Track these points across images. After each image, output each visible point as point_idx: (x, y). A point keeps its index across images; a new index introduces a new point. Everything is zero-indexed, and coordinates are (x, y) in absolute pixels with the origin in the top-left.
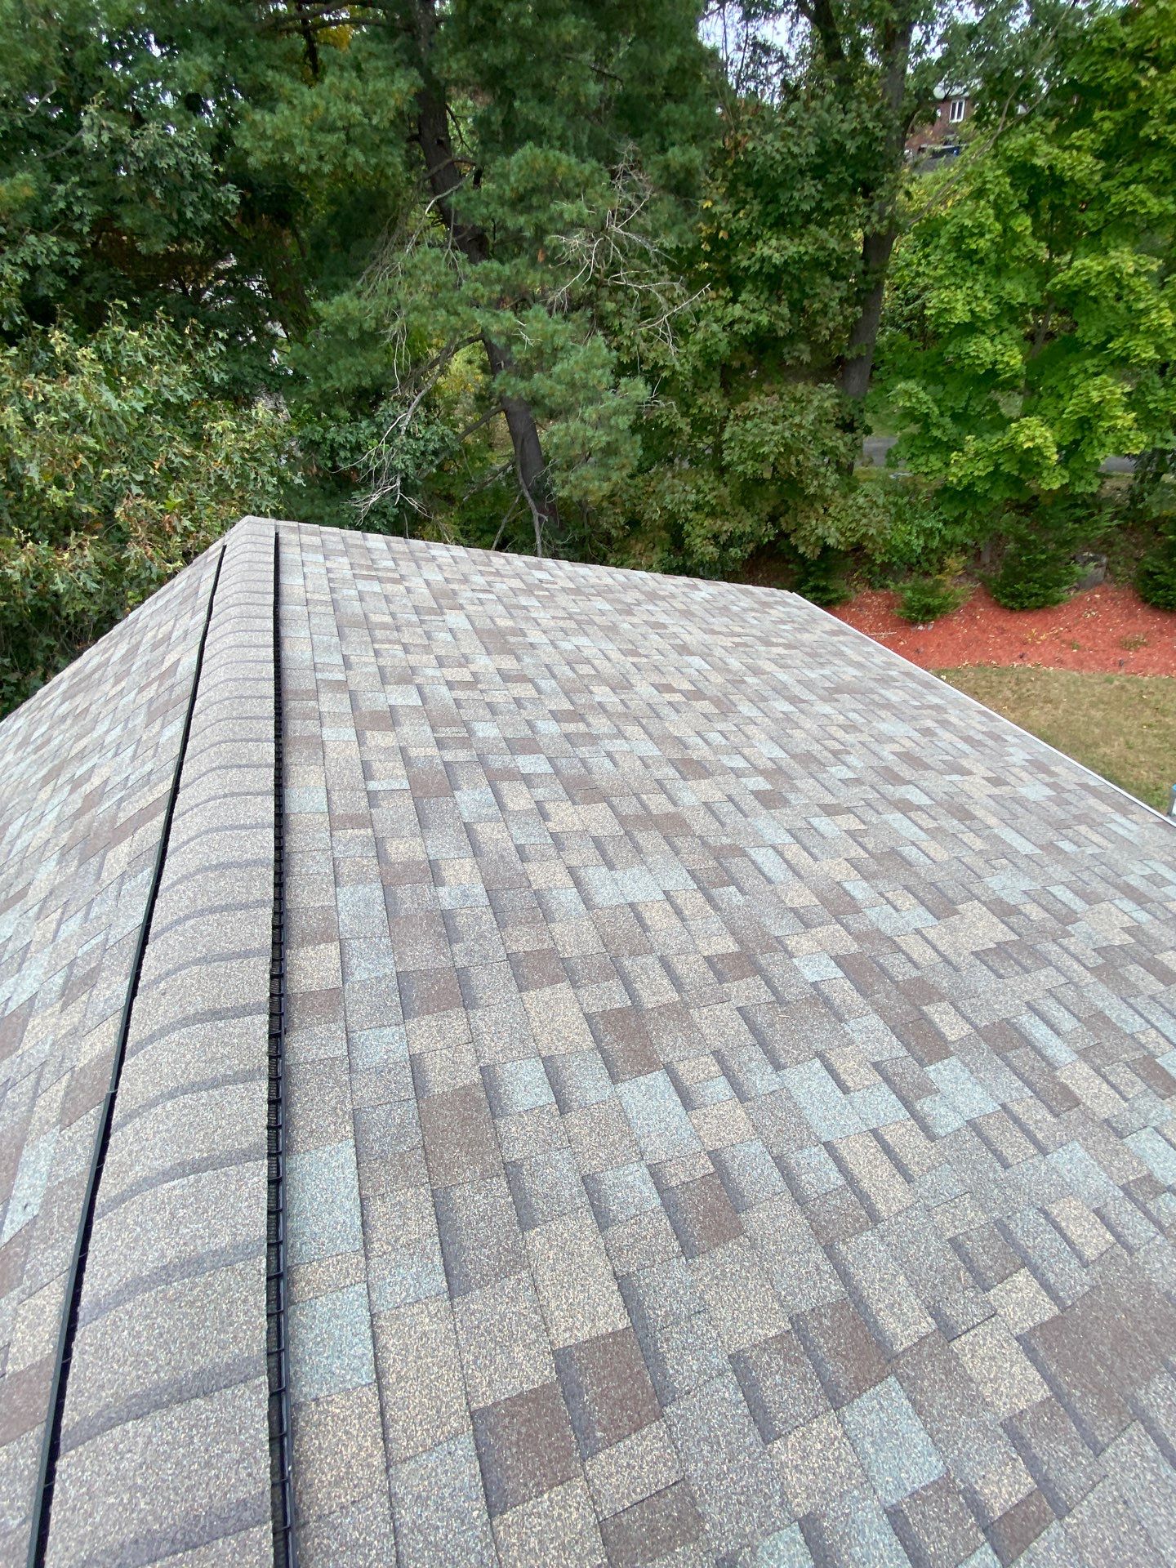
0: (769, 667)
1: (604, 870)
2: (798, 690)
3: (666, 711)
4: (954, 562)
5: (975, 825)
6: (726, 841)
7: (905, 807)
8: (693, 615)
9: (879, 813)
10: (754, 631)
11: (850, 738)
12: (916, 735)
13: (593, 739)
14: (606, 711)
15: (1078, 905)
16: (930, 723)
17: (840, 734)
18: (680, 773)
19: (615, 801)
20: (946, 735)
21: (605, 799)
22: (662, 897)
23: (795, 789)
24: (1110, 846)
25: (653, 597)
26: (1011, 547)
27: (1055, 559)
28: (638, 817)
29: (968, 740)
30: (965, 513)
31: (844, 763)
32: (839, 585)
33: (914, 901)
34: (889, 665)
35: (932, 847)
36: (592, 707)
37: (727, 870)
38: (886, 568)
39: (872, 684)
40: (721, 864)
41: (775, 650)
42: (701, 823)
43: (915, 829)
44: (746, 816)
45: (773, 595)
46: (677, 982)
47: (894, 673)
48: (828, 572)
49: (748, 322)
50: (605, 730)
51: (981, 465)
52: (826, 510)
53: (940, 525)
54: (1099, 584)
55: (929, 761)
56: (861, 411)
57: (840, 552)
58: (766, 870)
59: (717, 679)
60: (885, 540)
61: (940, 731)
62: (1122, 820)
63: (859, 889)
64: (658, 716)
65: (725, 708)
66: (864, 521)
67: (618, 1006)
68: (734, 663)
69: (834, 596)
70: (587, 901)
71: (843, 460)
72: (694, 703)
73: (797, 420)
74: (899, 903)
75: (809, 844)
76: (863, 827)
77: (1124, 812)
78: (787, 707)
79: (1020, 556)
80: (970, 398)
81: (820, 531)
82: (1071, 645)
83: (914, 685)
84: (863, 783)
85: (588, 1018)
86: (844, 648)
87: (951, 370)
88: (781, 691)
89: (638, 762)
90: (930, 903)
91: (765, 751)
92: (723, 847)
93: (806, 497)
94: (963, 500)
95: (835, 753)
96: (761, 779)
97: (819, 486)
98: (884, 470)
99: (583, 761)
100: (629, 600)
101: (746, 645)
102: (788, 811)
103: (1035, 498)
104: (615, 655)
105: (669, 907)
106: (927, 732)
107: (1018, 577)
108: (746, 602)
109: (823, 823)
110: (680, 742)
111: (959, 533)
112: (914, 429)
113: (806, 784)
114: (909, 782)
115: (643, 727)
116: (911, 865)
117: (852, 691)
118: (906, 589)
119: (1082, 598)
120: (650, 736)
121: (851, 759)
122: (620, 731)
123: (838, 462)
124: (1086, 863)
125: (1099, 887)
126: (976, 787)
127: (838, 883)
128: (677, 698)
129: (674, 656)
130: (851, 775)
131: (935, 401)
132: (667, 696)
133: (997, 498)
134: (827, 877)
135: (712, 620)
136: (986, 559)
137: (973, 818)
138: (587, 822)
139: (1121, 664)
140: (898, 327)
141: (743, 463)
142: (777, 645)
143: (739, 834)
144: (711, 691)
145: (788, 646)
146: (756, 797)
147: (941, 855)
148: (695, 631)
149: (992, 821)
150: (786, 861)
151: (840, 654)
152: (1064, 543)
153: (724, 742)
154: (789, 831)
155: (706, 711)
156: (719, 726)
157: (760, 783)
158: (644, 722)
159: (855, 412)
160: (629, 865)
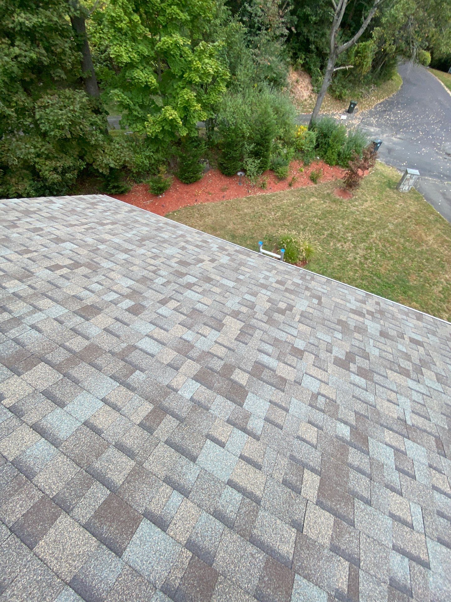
0: (107, 237)
1: (59, 410)
2: (126, 245)
3: (61, 282)
4: (163, 168)
5: (214, 282)
6: (124, 345)
7: (189, 286)
8: (56, 218)
9: (182, 294)
10: (93, 220)
11: (157, 262)
12: (180, 251)
13: (17, 321)
14: (20, 297)
15: (253, 299)
16: (183, 244)
17: (152, 262)
18: (83, 317)
19: (49, 357)
20: (190, 247)
21: (42, 359)
22: (102, 404)
23: (145, 298)
24: (251, 271)
25: (27, 213)
26: (178, 160)
27: (193, 163)
28: (68, 360)
29: (197, 246)
30: (159, 148)
31: (160, 276)
32: (124, 184)
33: (209, 329)
34: (158, 221)
35: (205, 300)
36: (9, 298)
37: (130, 363)
38: (138, 173)
39: (155, 233)
40: (126, 361)
41: (108, 227)
42: (107, 342)
43: (197, 294)
44: (128, 325)
45: (95, 198)
46: (130, 454)
47: (161, 225)
48: (116, 179)
49: (25, 57)
50: (25, 310)
51: (157, 127)
52: (104, 151)
53: (152, 154)
54: (209, 170)
55: (189, 261)
56: (101, 104)
57: (117, 169)
58: (149, 350)
59: (84, 252)
60: (133, 162)
61: (187, 246)
62: (250, 259)
63: (189, 336)
64: (57, 287)
65: (94, 267)
66: (122, 155)
67: (103, 500)
68: (89, 240)
69: (123, 189)
70: (55, 442)
71: (102, 128)
72: (76, 271)
73: (71, 108)
74: (205, 333)
75: (161, 324)
76: (179, 304)
77: (249, 256)
78: (125, 256)
79: (183, 163)
80: (143, 98)
81: (105, 161)
82: (209, 193)
83: (171, 228)
84: (171, 282)
85: (86, 527)
86: (137, 218)
87: (131, 84)
88: (118, 248)
89: (55, 323)
90: (214, 326)
91: (123, 284)
92: (124, 350)
93: (92, 146)
94: (156, 143)
95: (154, 272)
96: (127, 300)
97: (96, 140)
98: (121, 131)
99: (16, 340)
100: (11, 218)
101: (91, 228)
102: (146, 312)
103: (180, 139)
104: (14, 257)
105: (108, 408)
106: (183, 248)
107: (185, 171)
108: (83, 205)
109: (163, 310)
110: (77, 298)
111: (159, 156)
112: (126, 112)
113: (149, 293)
114: (186, 274)
115: (50, 298)
116: (202, 312)
117: (149, 238)
118: (149, 181)
119: (206, 176)
120: (56, 301)
121: (162, 272)
122: (35, 307)
123: (100, 129)
124: (248, 281)
125: (255, 288)
126: (207, 265)
127: (181, 338)
128: (65, 271)
129: (53, 245)
130: (165, 280)
131: (129, 99)
132: (59, 272)
133: (167, 141)
134: (175, 337)
135: (68, 219)
136: (172, 166)
137: (212, 280)
138: (34, 383)
139: (223, 197)
140: (102, 64)
141: (53, 131)
142: (107, 224)
143: (129, 337)
144: (83, 260)
145: (113, 223)
146: (129, 312)
147: (208, 301)
148: (61, 227)
149: (218, 278)
150: (156, 340)
151: (136, 221)
152: (195, 156)
153: (101, 287)
154: (151, 323)
155: (84, 273)
156: (95, 279)
157: (128, 303)
158: (49, 294)
159: (98, 104)
160: (74, 396)
